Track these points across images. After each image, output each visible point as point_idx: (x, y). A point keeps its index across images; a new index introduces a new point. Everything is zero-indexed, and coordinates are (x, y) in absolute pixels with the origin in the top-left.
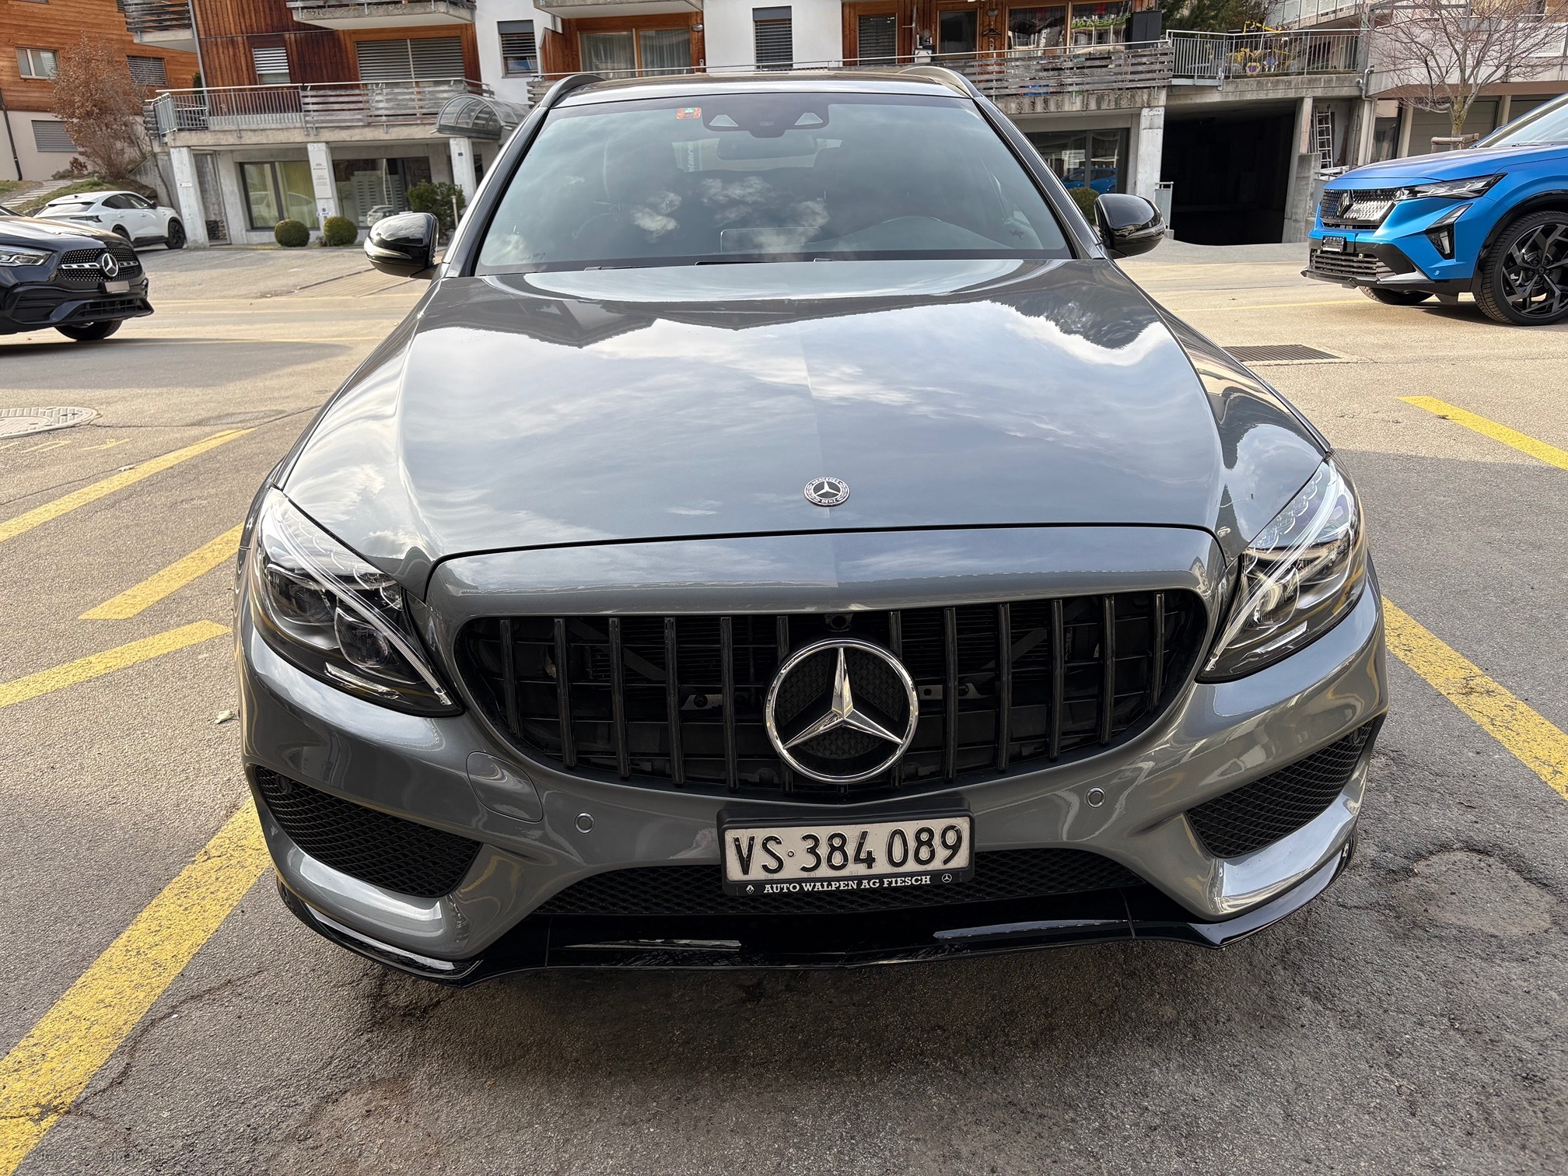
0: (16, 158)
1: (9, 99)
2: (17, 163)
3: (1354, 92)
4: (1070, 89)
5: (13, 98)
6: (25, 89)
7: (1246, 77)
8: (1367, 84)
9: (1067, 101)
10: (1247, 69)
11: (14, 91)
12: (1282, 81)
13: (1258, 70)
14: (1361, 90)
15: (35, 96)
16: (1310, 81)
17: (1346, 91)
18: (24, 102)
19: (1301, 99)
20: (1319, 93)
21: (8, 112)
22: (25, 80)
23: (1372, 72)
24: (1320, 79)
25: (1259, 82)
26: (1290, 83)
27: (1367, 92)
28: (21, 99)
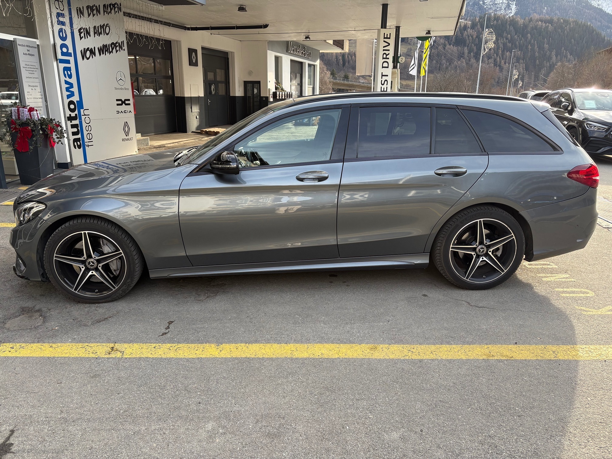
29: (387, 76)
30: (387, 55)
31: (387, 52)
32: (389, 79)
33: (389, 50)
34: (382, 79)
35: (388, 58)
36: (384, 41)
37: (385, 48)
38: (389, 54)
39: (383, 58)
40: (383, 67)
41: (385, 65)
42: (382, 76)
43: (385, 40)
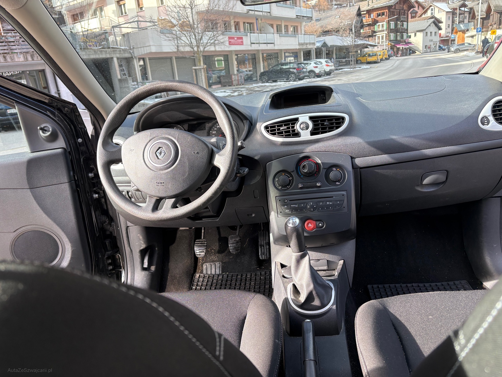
3: (130, 56)
4: (16, 51)
7: (88, 49)
8: (133, 53)
9: (15, 57)
10: (87, 45)
12: (104, 51)
13: (92, 46)
14: (132, 55)
16: (114, 51)
17: (127, 55)
19: (112, 58)
20: (118, 56)
23: (133, 48)
24: (117, 50)
25: (95, 51)
26: (106, 51)
27: (134, 55)
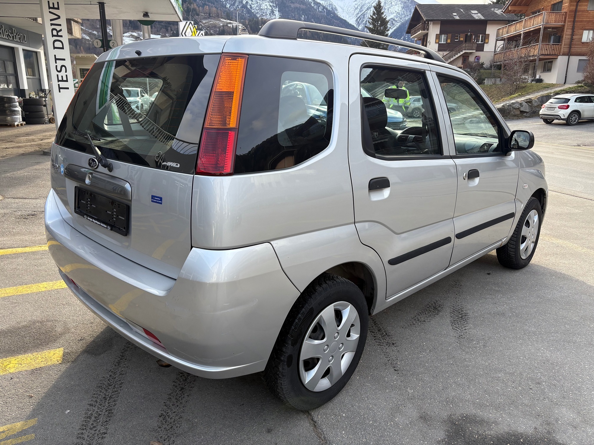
0: (566, 74)
1: (573, 51)
2: (566, 76)
5: (575, 51)
6: (581, 47)
11: (576, 48)
15: (584, 49)
18: (579, 52)
21: (570, 57)
22: (583, 43)
28: (578, 51)
29: (64, 60)
30: (58, 32)
31: (58, 28)
32: (68, 63)
33: (60, 25)
34: (56, 64)
35: (61, 36)
36: (50, 12)
37: (53, 22)
38: (61, 30)
39: (53, 36)
40: (55, 48)
41: (58, 44)
42: (56, 59)
43: (51, 10)
